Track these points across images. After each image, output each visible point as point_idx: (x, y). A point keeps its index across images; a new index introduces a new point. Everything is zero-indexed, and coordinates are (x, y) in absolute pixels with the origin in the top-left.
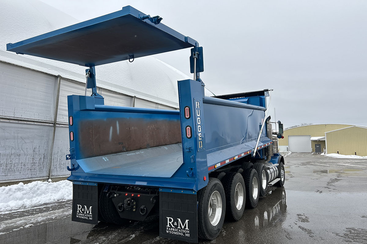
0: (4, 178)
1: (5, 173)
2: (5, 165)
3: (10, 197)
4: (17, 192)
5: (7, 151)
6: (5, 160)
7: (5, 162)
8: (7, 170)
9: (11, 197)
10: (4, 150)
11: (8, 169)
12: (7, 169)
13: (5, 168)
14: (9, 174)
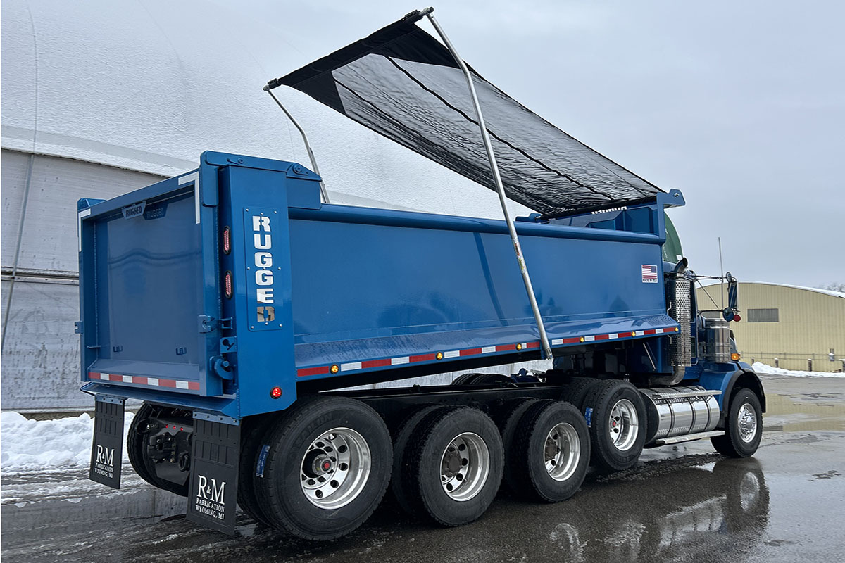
0: (55, 403)
1: (59, 393)
2: (59, 375)
3: (47, 443)
4: (71, 432)
5: (65, 346)
6: (59, 365)
7: (61, 370)
8: (65, 386)
9: (52, 442)
10: (58, 343)
11: (70, 385)
12: (65, 383)
13: (58, 381)
14: (69, 395)
